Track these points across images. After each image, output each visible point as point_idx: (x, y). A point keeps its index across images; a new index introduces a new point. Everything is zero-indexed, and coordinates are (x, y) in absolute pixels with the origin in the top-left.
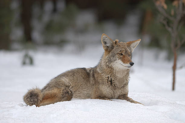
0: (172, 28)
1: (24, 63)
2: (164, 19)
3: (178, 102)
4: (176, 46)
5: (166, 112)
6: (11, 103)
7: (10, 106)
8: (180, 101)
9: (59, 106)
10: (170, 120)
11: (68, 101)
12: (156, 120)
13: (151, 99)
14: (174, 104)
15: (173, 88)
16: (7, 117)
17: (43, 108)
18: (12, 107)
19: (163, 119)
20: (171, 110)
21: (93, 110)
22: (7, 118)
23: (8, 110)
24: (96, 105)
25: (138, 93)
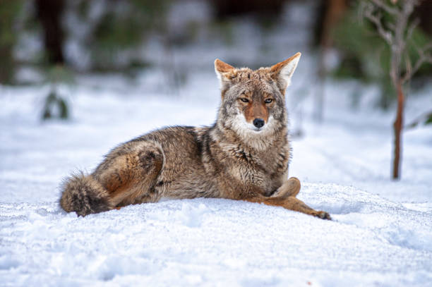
0: (393, 33)
1: (47, 115)
2: (375, 13)
3: (408, 206)
4: (402, 74)
5: (380, 229)
6: (19, 208)
7: (17, 214)
8: (413, 203)
9: (131, 214)
10: (390, 246)
11: (153, 204)
12: (357, 247)
13: (346, 197)
14: (398, 209)
15: (396, 174)
16: (10, 239)
17: (93, 219)
18: (21, 217)
19: (374, 246)
20: (392, 223)
21: (211, 223)
22: (10, 242)
23: (12, 224)
24: (217, 212)
25: (314, 185)
